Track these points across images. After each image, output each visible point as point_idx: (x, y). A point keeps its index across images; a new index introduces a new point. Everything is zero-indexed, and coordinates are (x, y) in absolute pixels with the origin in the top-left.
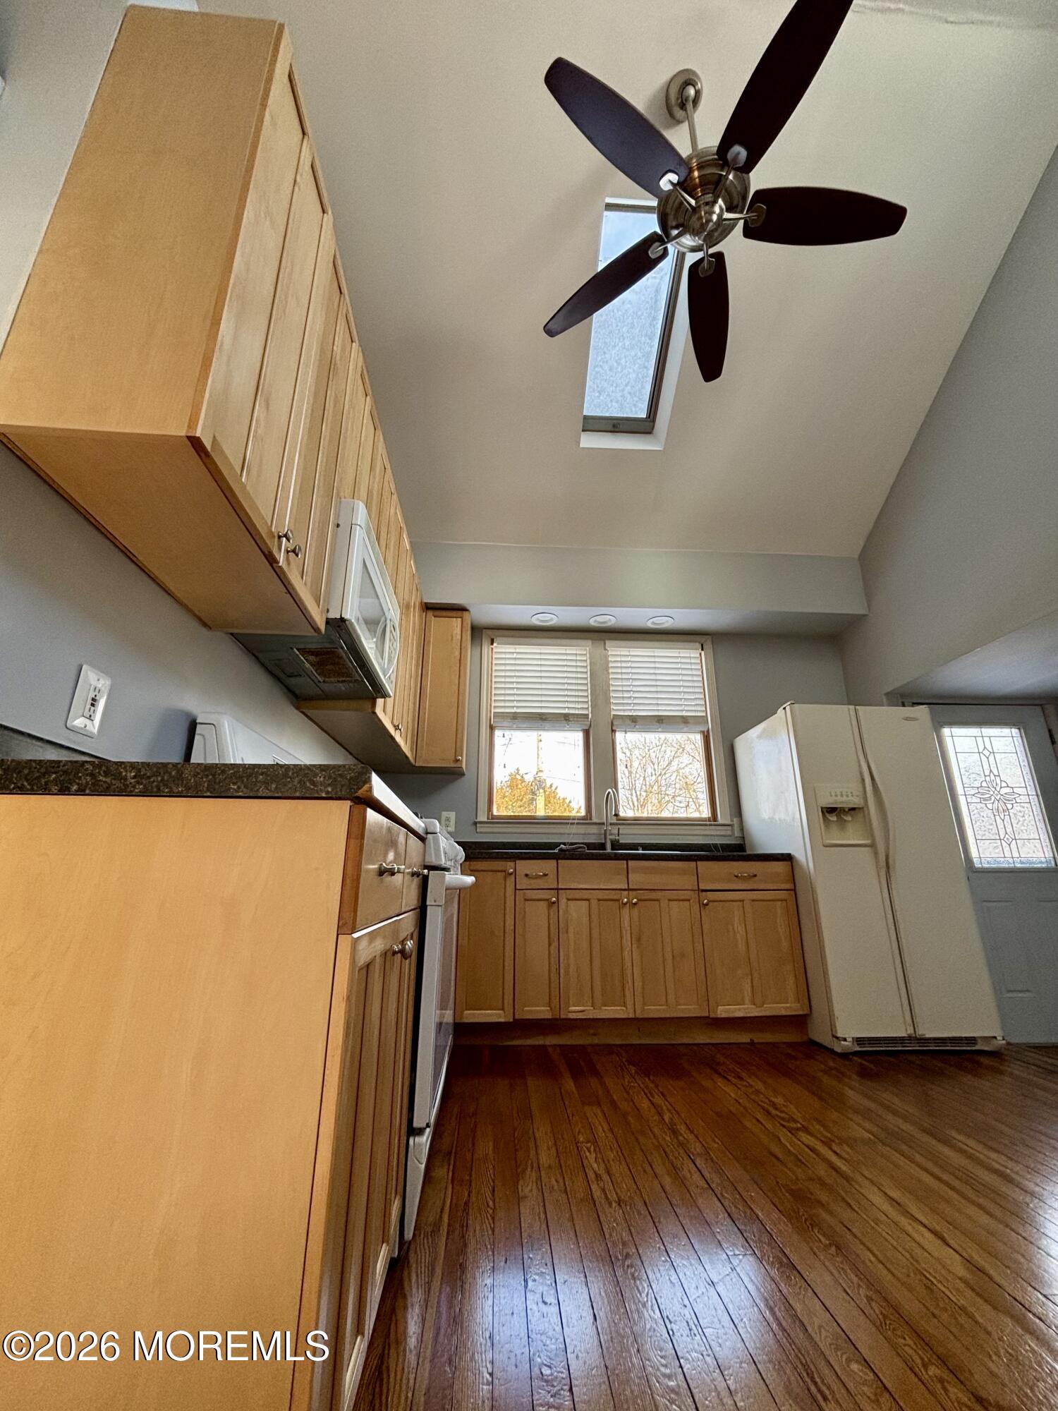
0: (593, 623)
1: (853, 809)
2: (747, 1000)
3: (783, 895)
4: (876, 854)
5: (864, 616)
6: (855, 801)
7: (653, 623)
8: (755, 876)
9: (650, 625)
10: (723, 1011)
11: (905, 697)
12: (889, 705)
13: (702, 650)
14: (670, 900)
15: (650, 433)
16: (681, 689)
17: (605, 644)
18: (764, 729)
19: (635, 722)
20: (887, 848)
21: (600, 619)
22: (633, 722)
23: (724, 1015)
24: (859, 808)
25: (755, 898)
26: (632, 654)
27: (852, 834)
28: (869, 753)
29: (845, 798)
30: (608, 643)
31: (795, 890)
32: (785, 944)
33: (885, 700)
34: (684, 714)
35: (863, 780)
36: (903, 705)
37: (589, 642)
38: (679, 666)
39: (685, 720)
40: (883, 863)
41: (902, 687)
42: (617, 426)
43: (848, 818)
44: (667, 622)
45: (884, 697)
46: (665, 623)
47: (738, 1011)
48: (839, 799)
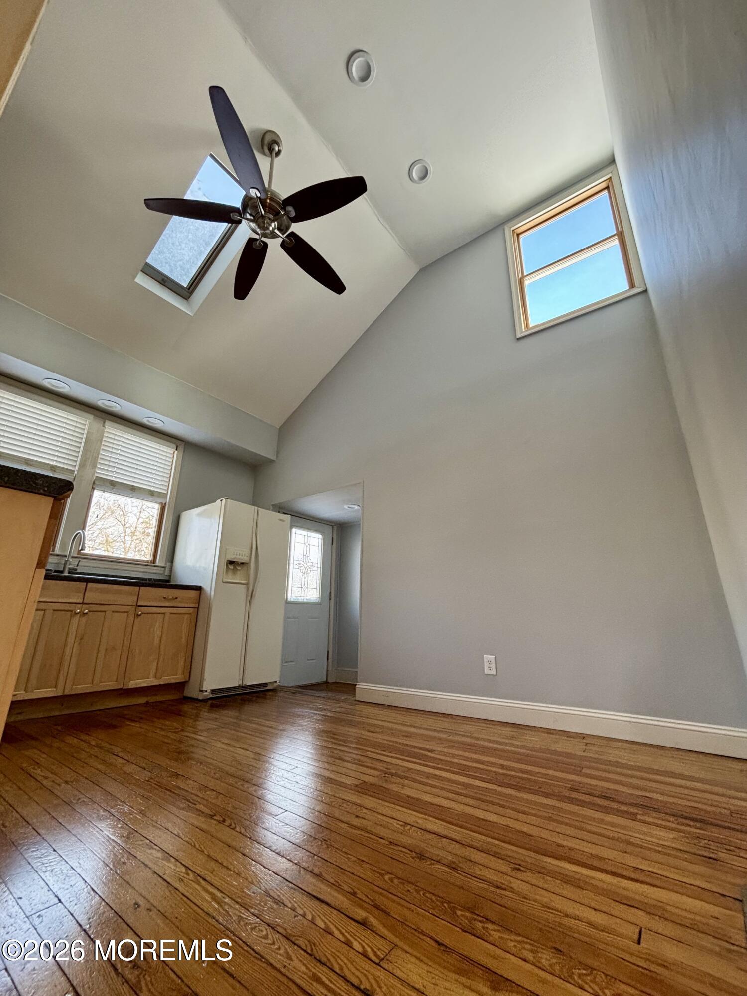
0: (100, 404)
1: (242, 563)
2: (151, 675)
3: (191, 610)
4: (248, 589)
5: (274, 461)
6: (245, 559)
7: (148, 421)
8: (176, 598)
9: (145, 421)
10: (132, 684)
11: (281, 509)
12: (273, 511)
13: (176, 450)
14: (113, 612)
15: (186, 299)
16: (155, 472)
17: (104, 423)
18: (205, 510)
19: (113, 486)
20: (254, 586)
21: (107, 403)
22: (112, 485)
23: (133, 687)
24: (246, 563)
25: (173, 611)
26: (124, 436)
27: (239, 578)
28: (258, 532)
29: (240, 557)
30: (108, 423)
31: (198, 608)
32: (183, 641)
33: (271, 508)
34: (152, 488)
35: (252, 548)
36: (279, 512)
37: (91, 417)
38: (158, 455)
39: (152, 493)
40: (250, 594)
41: (280, 503)
42: (165, 281)
43: (239, 568)
44: (159, 423)
45: (271, 507)
46: (158, 424)
47: (143, 683)
48: (238, 557)
